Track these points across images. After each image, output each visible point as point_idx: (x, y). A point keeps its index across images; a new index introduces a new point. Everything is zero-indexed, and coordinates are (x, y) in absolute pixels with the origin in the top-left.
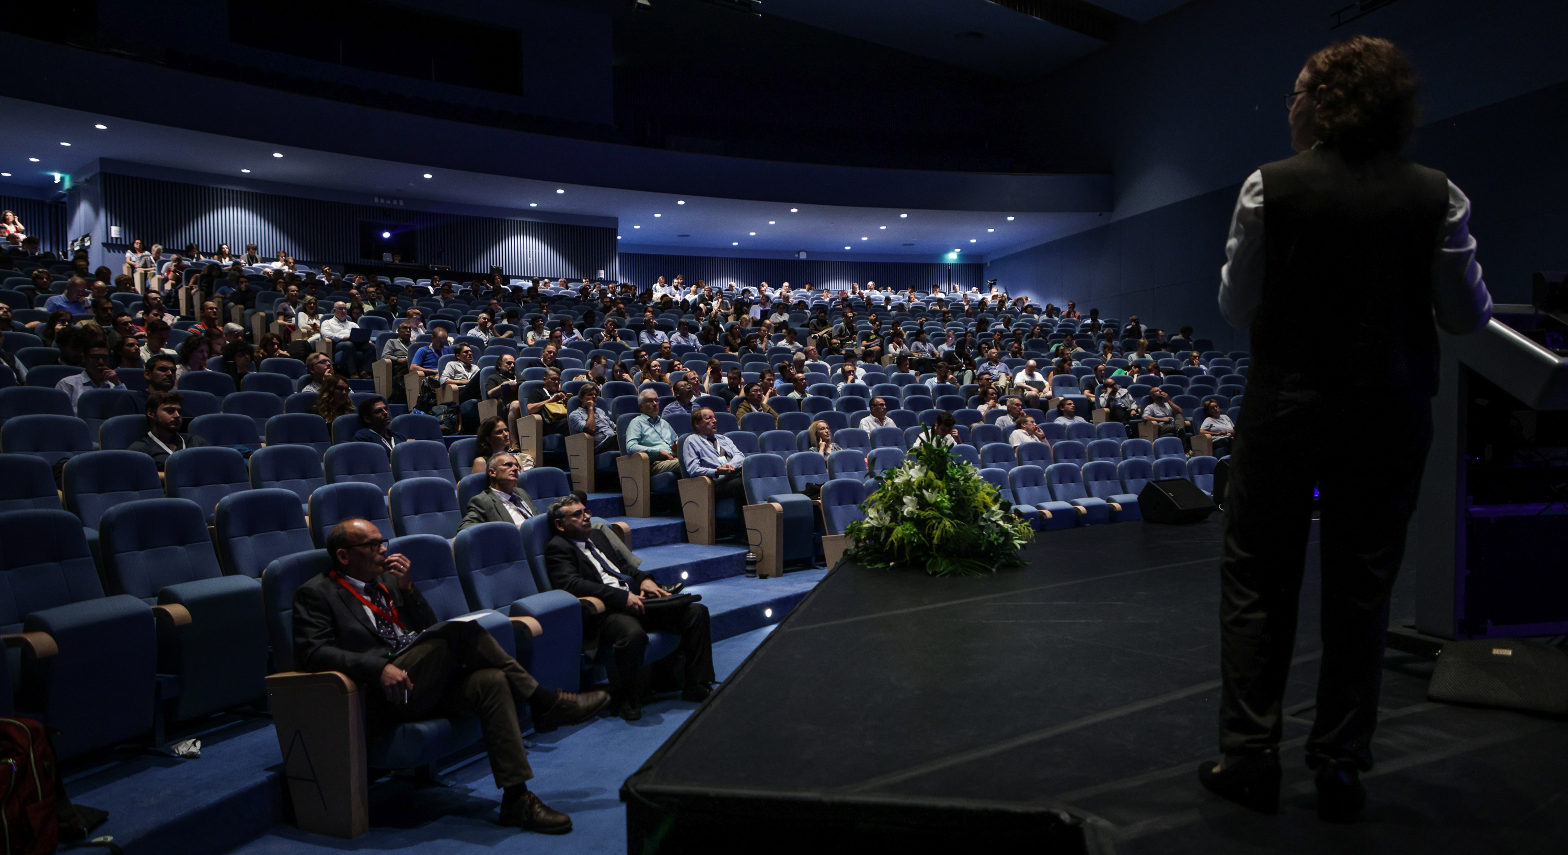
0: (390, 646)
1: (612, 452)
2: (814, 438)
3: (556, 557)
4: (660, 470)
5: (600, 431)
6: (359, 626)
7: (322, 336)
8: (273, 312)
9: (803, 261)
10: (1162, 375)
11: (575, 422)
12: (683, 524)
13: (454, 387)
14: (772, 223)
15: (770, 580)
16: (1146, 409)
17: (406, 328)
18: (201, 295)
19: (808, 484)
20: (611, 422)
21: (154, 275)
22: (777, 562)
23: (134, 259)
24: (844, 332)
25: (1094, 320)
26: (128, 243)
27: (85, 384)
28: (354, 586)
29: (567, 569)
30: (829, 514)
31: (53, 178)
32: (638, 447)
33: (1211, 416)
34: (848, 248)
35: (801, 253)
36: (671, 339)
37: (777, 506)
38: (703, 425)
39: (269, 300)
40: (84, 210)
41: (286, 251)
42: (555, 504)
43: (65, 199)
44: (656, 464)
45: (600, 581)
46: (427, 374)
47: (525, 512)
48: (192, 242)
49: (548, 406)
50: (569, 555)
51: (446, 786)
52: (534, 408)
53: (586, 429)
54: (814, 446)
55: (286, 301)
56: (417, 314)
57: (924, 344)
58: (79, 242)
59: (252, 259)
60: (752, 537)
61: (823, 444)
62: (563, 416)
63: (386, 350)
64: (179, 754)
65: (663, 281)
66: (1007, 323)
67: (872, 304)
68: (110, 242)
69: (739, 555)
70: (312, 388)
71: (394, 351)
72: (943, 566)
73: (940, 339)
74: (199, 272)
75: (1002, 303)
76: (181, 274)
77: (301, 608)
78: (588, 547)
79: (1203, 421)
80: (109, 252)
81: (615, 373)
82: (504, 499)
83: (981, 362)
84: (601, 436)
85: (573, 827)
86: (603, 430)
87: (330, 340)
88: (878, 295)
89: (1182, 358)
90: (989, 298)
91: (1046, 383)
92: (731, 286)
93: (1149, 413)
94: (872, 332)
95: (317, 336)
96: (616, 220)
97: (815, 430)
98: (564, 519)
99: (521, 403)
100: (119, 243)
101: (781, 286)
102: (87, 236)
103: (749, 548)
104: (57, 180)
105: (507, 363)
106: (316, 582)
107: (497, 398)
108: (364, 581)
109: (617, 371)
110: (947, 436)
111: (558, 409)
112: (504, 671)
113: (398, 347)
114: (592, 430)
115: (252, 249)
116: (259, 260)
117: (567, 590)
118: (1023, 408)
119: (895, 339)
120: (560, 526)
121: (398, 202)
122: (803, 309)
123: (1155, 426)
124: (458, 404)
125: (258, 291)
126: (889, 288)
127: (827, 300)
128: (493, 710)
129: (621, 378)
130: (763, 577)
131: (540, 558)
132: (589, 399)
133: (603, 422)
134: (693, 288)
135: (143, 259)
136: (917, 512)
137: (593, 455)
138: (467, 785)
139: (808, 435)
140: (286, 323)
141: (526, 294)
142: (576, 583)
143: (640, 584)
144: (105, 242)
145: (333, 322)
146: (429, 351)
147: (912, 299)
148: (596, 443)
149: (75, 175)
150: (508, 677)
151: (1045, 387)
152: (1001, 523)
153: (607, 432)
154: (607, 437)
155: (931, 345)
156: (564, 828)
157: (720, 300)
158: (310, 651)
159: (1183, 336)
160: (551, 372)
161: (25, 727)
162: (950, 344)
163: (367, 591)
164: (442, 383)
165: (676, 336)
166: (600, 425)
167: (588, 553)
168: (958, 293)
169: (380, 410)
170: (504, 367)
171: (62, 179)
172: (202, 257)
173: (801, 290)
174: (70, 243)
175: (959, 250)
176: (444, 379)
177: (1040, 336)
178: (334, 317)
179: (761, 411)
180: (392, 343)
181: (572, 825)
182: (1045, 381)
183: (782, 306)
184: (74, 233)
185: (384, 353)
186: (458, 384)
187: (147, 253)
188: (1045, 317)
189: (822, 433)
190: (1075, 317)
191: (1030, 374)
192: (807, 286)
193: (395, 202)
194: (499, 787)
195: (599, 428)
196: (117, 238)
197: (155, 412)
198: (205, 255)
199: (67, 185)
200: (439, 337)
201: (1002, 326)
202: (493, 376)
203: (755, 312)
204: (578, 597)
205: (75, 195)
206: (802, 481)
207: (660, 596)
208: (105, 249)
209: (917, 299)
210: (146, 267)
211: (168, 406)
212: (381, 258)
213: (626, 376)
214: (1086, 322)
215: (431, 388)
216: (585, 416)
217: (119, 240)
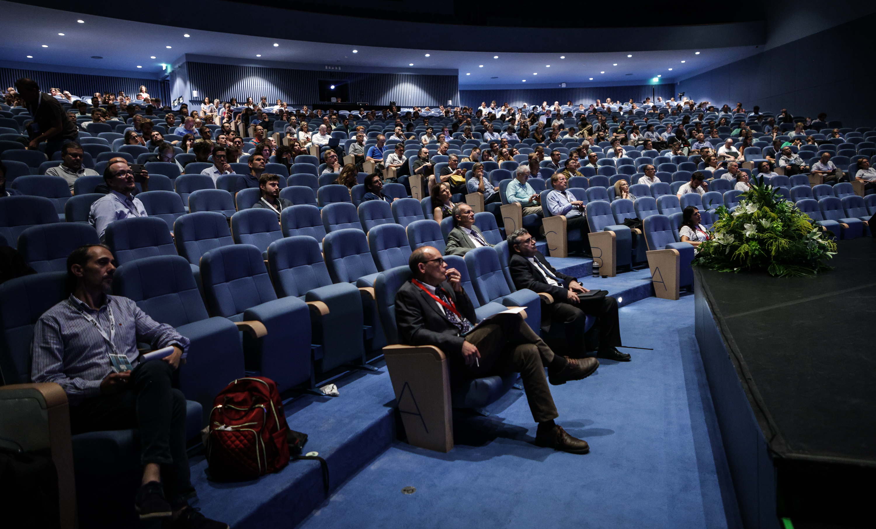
0: (457, 328)
1: (496, 203)
2: (618, 190)
3: (518, 268)
4: (528, 213)
5: (487, 191)
6: (437, 316)
7: (313, 144)
8: (284, 132)
9: (564, 89)
10: (816, 144)
11: (471, 186)
12: (547, 245)
13: (394, 168)
14: (548, 66)
15: (609, 279)
16: (813, 166)
17: (361, 136)
18: (243, 125)
19: (626, 219)
20: (491, 185)
21: (216, 116)
22: (613, 268)
23: (205, 108)
24: (601, 128)
25: (756, 113)
26: (202, 100)
27: (215, 173)
28: (429, 290)
29: (526, 276)
30: (650, 238)
31: (162, 67)
32: (515, 199)
33: (862, 168)
34: (591, 79)
35: (562, 84)
36: (502, 137)
37: (612, 233)
38: (558, 183)
39: (281, 126)
40: (179, 83)
41: (281, 99)
42: (513, 235)
43: (168, 78)
44: (525, 209)
45: (546, 282)
46: (376, 162)
47: (480, 240)
48: (233, 97)
49: (452, 177)
50: (526, 267)
51: (484, 416)
52: (444, 179)
53: (479, 190)
54: (619, 196)
55: (290, 125)
56: (362, 128)
57: (653, 133)
58: (177, 101)
59: (264, 105)
60: (595, 252)
61: (624, 194)
62: (462, 183)
63: (351, 149)
64: (326, 393)
65: (485, 105)
66: (701, 118)
67: (611, 112)
68: (193, 99)
69: (587, 263)
70: (328, 171)
71: (355, 150)
72: (781, 271)
73: (662, 130)
74: (240, 113)
75: (692, 106)
76: (231, 115)
77: (401, 304)
78: (535, 261)
79: (856, 172)
80: (193, 105)
81: (484, 157)
82: (467, 233)
83: (693, 142)
84: (487, 194)
85: (590, 450)
86: (488, 190)
87: (318, 146)
88: (615, 106)
89: (826, 133)
90: (682, 104)
91: (739, 153)
92: (524, 105)
93: (816, 168)
94: (619, 127)
95: (309, 144)
96: (457, 71)
97: (619, 186)
98: (520, 245)
99: (436, 177)
100: (197, 100)
101: (553, 104)
102: (181, 97)
103: (593, 259)
104: (164, 68)
105: (424, 153)
106: (406, 287)
107: (420, 174)
108: (434, 286)
109: (485, 156)
110: (698, 187)
111: (459, 178)
112: (537, 346)
113: (357, 148)
114: (482, 190)
115: (263, 99)
116: (267, 105)
117: (530, 289)
118: (739, 168)
119: (635, 131)
120: (517, 249)
121: (338, 68)
122: (571, 116)
123: (821, 177)
124: (396, 178)
125: (274, 121)
126: (618, 102)
127: (583, 110)
128: (533, 371)
129: (488, 159)
130: (604, 277)
131: (507, 268)
132: (479, 172)
133: (487, 185)
134: (503, 108)
135: (210, 108)
136: (757, 234)
137: (483, 205)
138: (498, 415)
139: (615, 189)
140: (291, 138)
141: (412, 116)
142: (535, 285)
143: (568, 284)
144: (191, 99)
145: (318, 135)
146: (375, 149)
147: (635, 107)
148: (485, 198)
149: (173, 64)
150: (539, 349)
151: (738, 155)
152: (820, 240)
153: (491, 191)
154: (491, 195)
155: (657, 133)
156: (584, 450)
157: (520, 114)
158: (413, 332)
159: (820, 120)
160: (453, 157)
161: (265, 383)
162: (669, 132)
163: (437, 293)
164: (386, 166)
165: (505, 135)
166: (486, 187)
167: (536, 265)
168: (661, 102)
169: (377, 181)
170: (423, 155)
171: (166, 67)
172: (239, 105)
173: (565, 106)
174: (172, 102)
175: (660, 76)
176: (387, 164)
177: (724, 125)
178: (319, 133)
179: (575, 176)
180: (354, 145)
181: (589, 448)
182: (738, 152)
183: (558, 116)
184: (174, 95)
185: (350, 151)
186: (396, 167)
187: (211, 104)
188: (723, 113)
189: (624, 187)
190: (742, 112)
191: (729, 148)
192: (568, 103)
193: (336, 68)
194: (536, 421)
195: (485, 189)
196: (196, 97)
197: (265, 186)
198: (240, 104)
199: (169, 70)
200: (381, 140)
201: (697, 120)
202: (416, 161)
203: (543, 120)
204: (537, 292)
205: (173, 75)
206: (621, 217)
207: (584, 292)
208: (191, 103)
209: (638, 107)
210: (212, 112)
211: (272, 182)
212: (330, 100)
213: (490, 158)
214: (750, 115)
215: (380, 170)
216: (478, 182)
217: (197, 98)
